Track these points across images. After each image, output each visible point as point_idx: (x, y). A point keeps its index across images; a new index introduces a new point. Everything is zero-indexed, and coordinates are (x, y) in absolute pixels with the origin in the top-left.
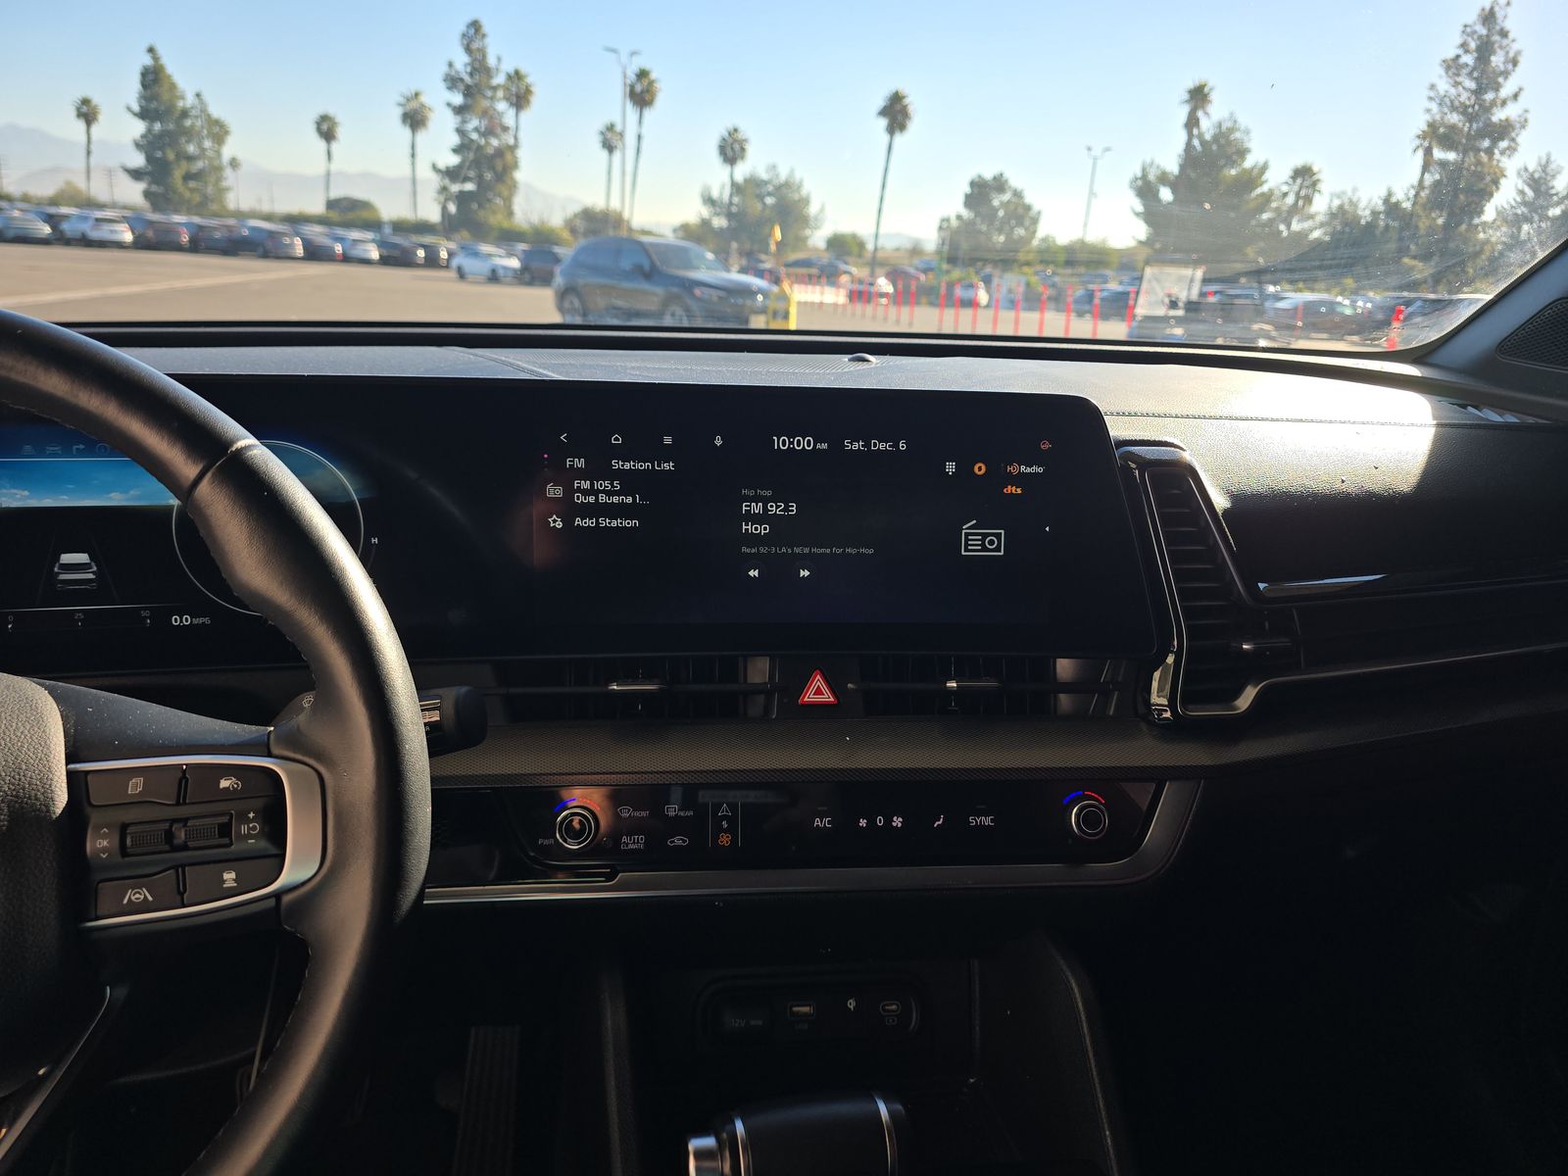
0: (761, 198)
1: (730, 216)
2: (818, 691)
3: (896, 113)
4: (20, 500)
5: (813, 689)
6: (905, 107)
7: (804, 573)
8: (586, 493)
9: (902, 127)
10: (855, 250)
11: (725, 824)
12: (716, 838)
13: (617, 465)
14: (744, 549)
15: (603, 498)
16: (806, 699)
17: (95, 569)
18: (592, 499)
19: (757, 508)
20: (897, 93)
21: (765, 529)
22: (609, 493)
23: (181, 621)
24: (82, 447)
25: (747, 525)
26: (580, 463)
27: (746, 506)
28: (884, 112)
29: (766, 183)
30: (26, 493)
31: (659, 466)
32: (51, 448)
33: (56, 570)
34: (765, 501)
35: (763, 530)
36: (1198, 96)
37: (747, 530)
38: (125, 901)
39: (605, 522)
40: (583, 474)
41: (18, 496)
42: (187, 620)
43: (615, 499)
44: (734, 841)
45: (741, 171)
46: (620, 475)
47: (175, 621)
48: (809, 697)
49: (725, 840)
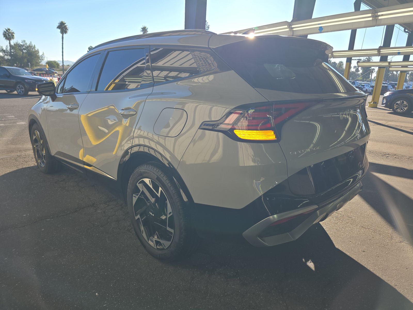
0: (22, 50)
1: (11, 55)
3: (63, 28)
6: (66, 26)
9: (66, 32)
10: (56, 66)
20: (62, 22)
28: (59, 27)
29: (23, 46)
45: (13, 42)
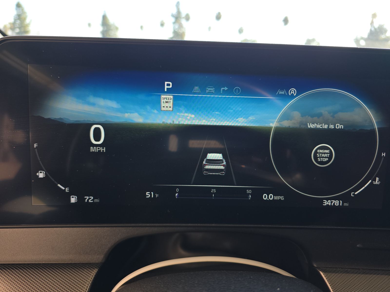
4: (188, 120)
17: (225, 163)
23: (268, 198)
24: (226, 88)
30: (193, 116)
32: (209, 89)
33: (204, 163)
36: (374, 16)
41: (188, 118)
42: (271, 197)
47: (265, 197)
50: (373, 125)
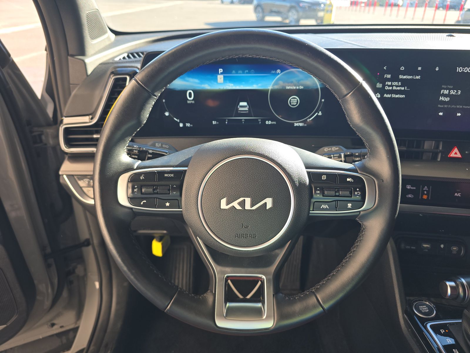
2: (455, 153)
5: (454, 152)
7: (459, 114)
8: (389, 86)
11: (425, 192)
12: (422, 196)
13: (401, 77)
14: (439, 106)
15: (394, 88)
16: (451, 156)
17: (248, 107)
18: (391, 88)
19: (446, 92)
21: (448, 99)
22: (397, 86)
24: (247, 71)
25: (442, 97)
26: (389, 76)
27: (443, 91)
30: (233, 85)
31: (415, 77)
32: (239, 72)
33: (238, 107)
34: (450, 89)
35: (447, 99)
37: (441, 99)
38: (321, 208)
39: (394, 96)
40: (389, 80)
42: (270, 122)
43: (398, 88)
44: (428, 197)
46: (402, 80)
47: (267, 122)
48: (453, 155)
49: (425, 197)
50: (317, 86)
